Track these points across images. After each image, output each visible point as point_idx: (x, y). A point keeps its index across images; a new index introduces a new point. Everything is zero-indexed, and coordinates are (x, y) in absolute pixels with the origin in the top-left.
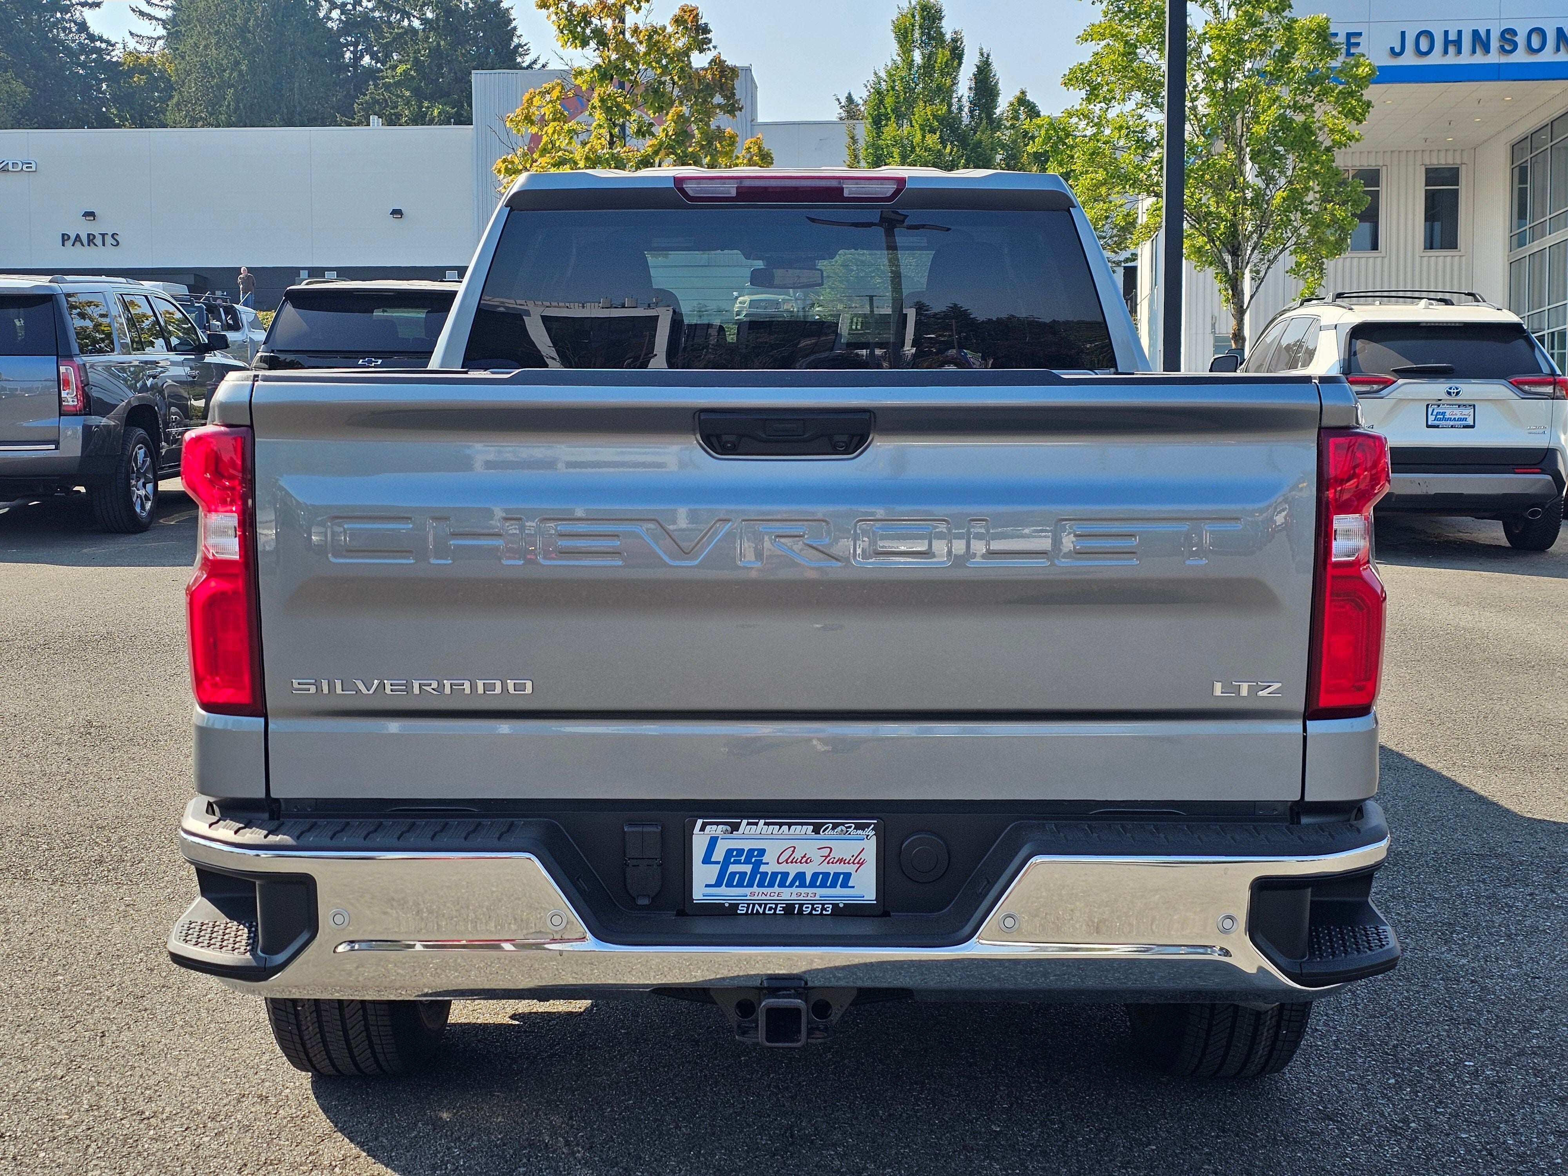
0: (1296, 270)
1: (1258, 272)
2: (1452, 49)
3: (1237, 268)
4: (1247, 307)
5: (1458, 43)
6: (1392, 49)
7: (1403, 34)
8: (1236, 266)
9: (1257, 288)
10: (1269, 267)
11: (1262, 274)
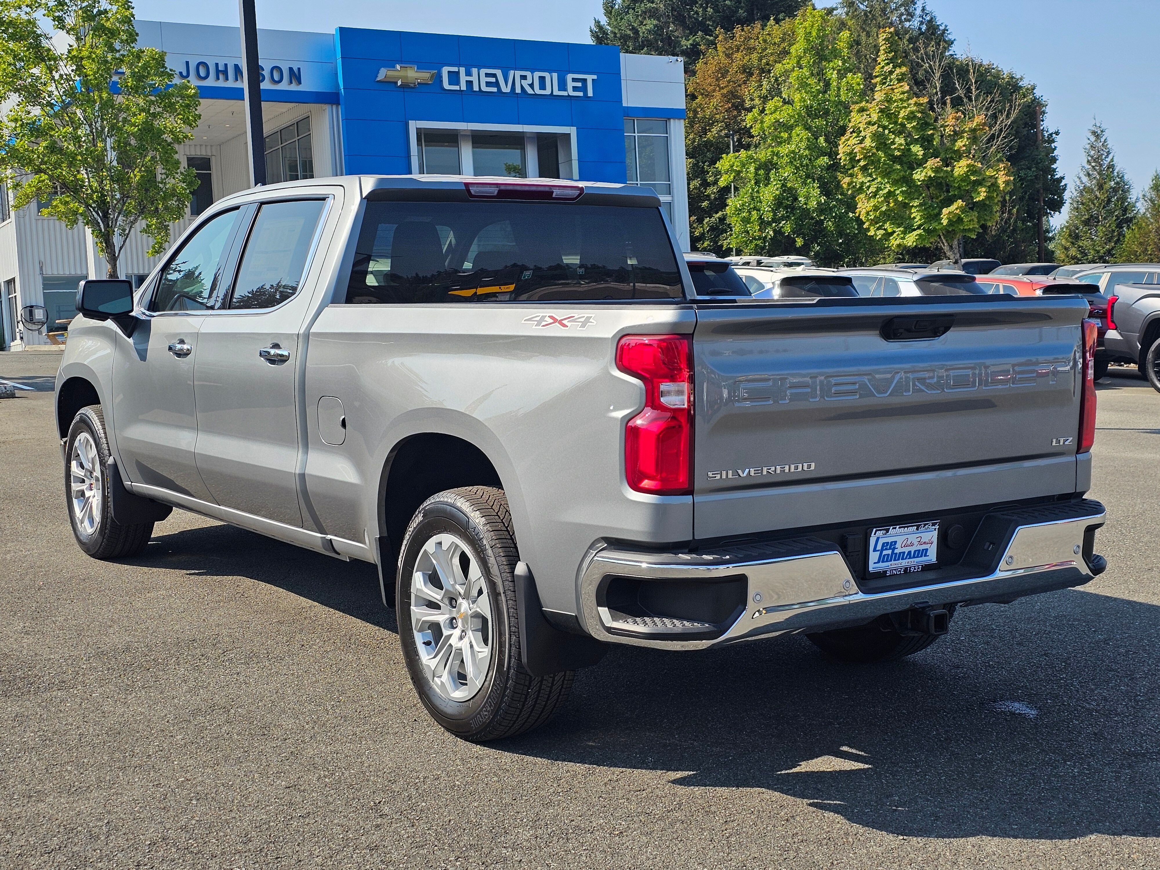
0: (146, 230)
1: (124, 230)
2: (221, 76)
3: (108, 226)
4: (118, 255)
5: (225, 72)
6: (181, 73)
7: (187, 63)
8: (107, 226)
9: (124, 242)
10: (131, 227)
11: (127, 232)
